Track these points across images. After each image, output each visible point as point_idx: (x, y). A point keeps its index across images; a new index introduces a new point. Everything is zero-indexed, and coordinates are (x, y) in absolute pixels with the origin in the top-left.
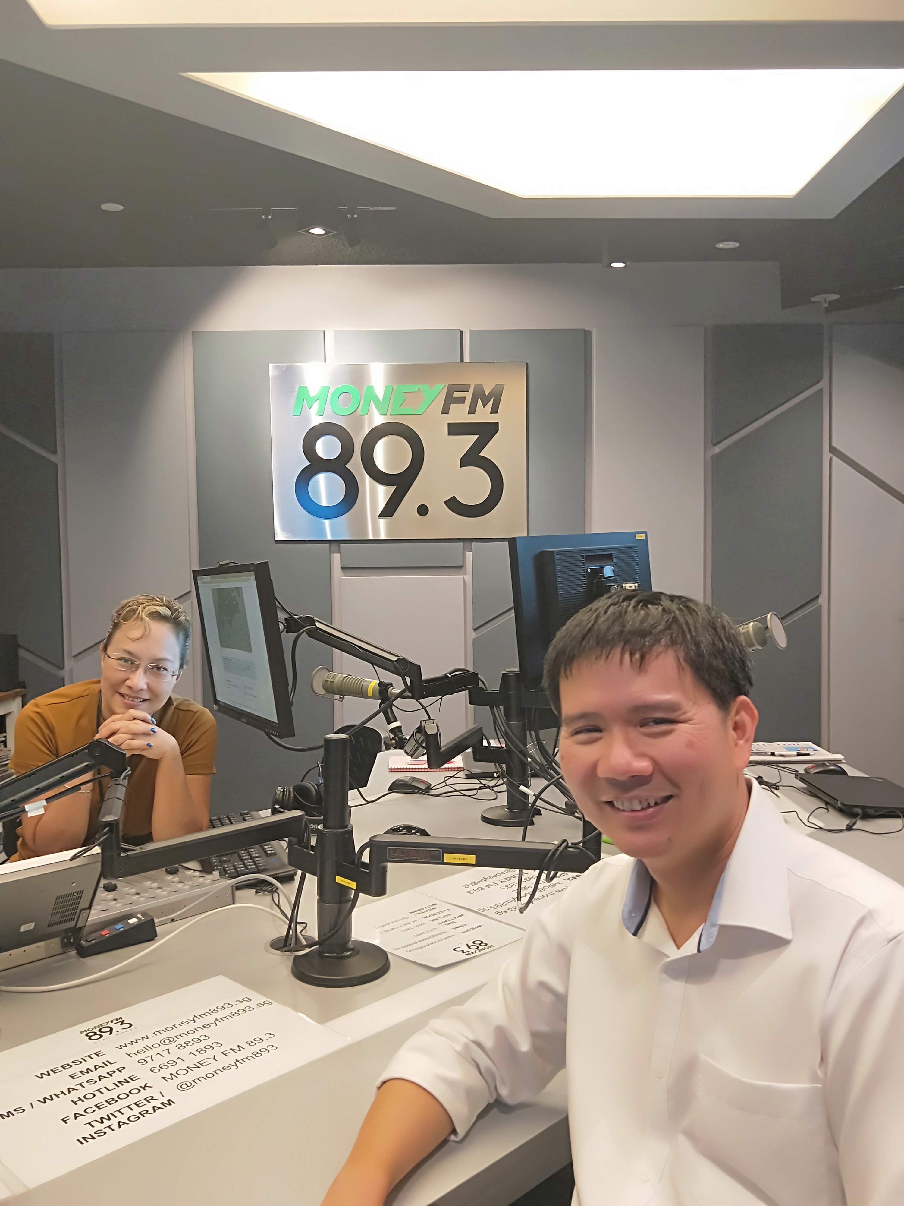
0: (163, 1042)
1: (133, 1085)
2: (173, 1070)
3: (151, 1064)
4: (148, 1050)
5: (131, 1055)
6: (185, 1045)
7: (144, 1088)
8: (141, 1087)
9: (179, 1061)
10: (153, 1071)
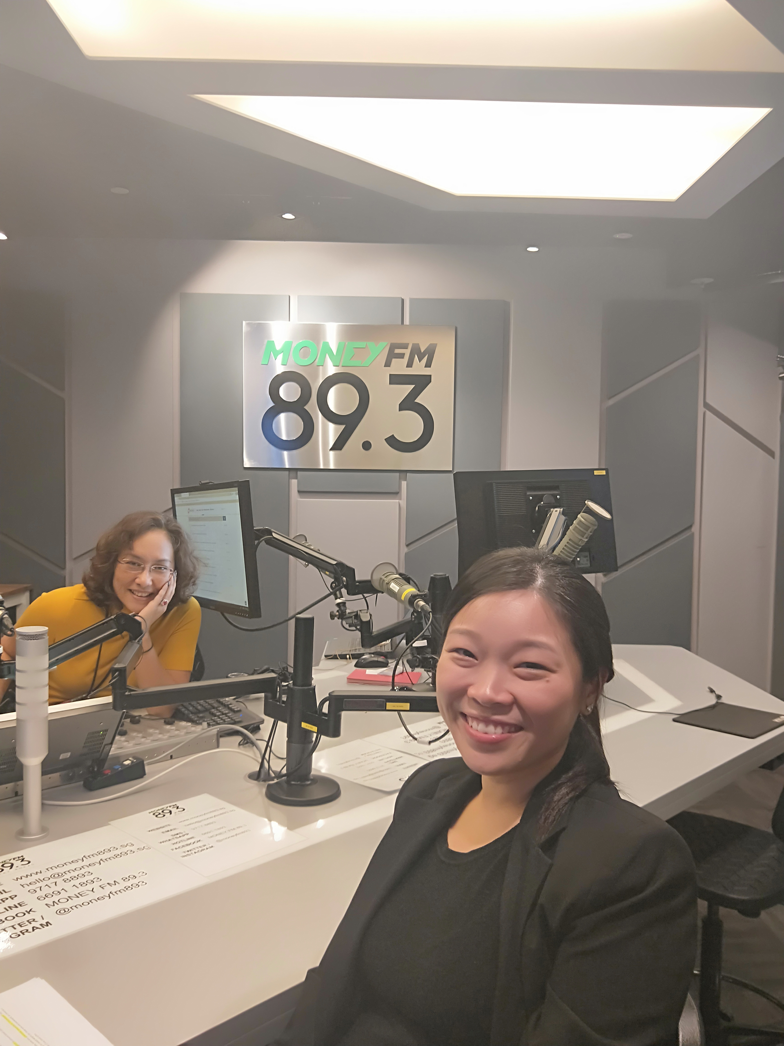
0: (53, 876)
1: (21, 909)
2: (56, 898)
3: (39, 893)
4: (39, 882)
5: (24, 886)
6: (71, 879)
7: (29, 913)
8: (26, 911)
9: (63, 892)
10: (39, 899)
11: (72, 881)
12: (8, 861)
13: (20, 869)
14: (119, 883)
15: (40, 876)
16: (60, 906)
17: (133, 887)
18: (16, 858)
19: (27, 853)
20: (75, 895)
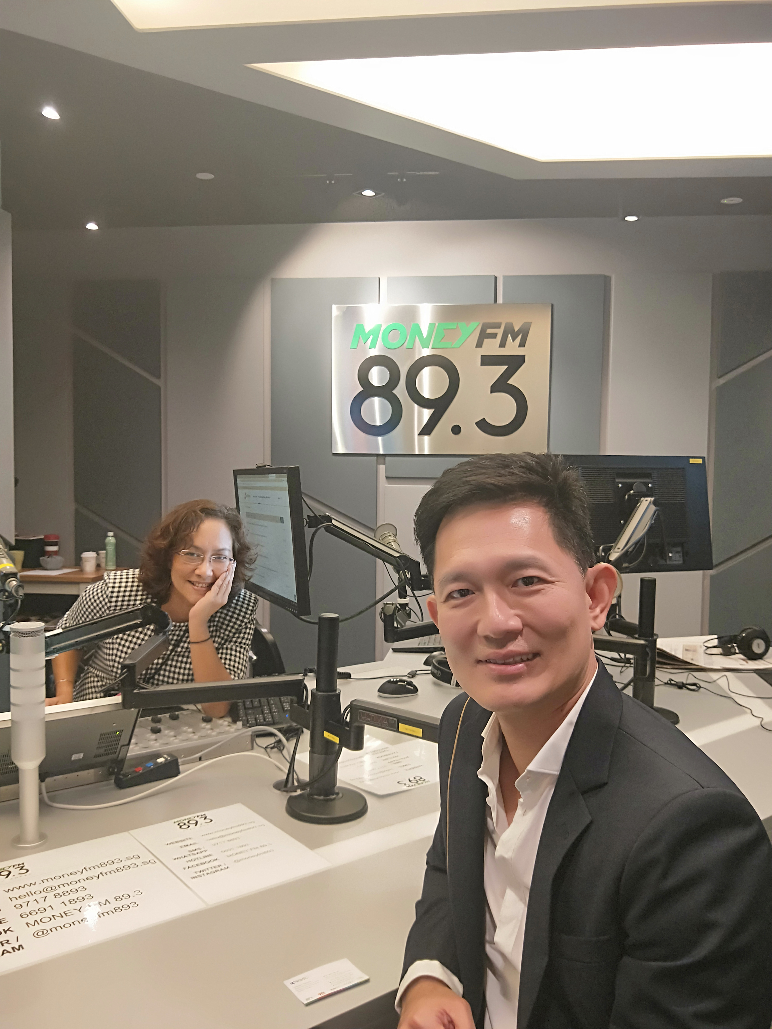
0: (45, 889)
2: (39, 916)
3: (24, 909)
4: (29, 896)
6: (62, 894)
7: (6, 932)
8: (4, 930)
9: (49, 909)
10: (22, 916)
11: (63, 896)
12: (6, 869)
13: (16, 878)
14: (109, 903)
15: (33, 889)
16: (41, 926)
17: (123, 909)
18: (16, 865)
19: (28, 860)
20: (60, 914)
